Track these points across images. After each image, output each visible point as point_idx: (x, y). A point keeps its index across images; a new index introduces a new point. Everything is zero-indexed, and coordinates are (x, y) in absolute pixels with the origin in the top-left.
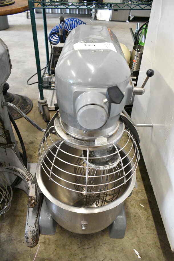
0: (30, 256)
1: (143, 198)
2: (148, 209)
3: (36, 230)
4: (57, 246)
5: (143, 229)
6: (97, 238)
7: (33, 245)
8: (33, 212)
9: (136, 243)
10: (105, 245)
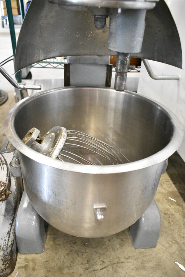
2: (182, 204)
3: (10, 244)
4: (49, 271)
5: (182, 231)
6: (114, 251)
7: (4, 273)
8: (5, 216)
9: (177, 252)
10: (129, 260)
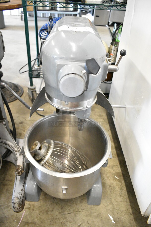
0: (16, 220)
1: (117, 171)
2: (122, 181)
3: (22, 196)
4: (41, 212)
5: (117, 198)
6: (76, 205)
7: (19, 210)
8: (20, 181)
9: (111, 209)
10: (83, 211)
